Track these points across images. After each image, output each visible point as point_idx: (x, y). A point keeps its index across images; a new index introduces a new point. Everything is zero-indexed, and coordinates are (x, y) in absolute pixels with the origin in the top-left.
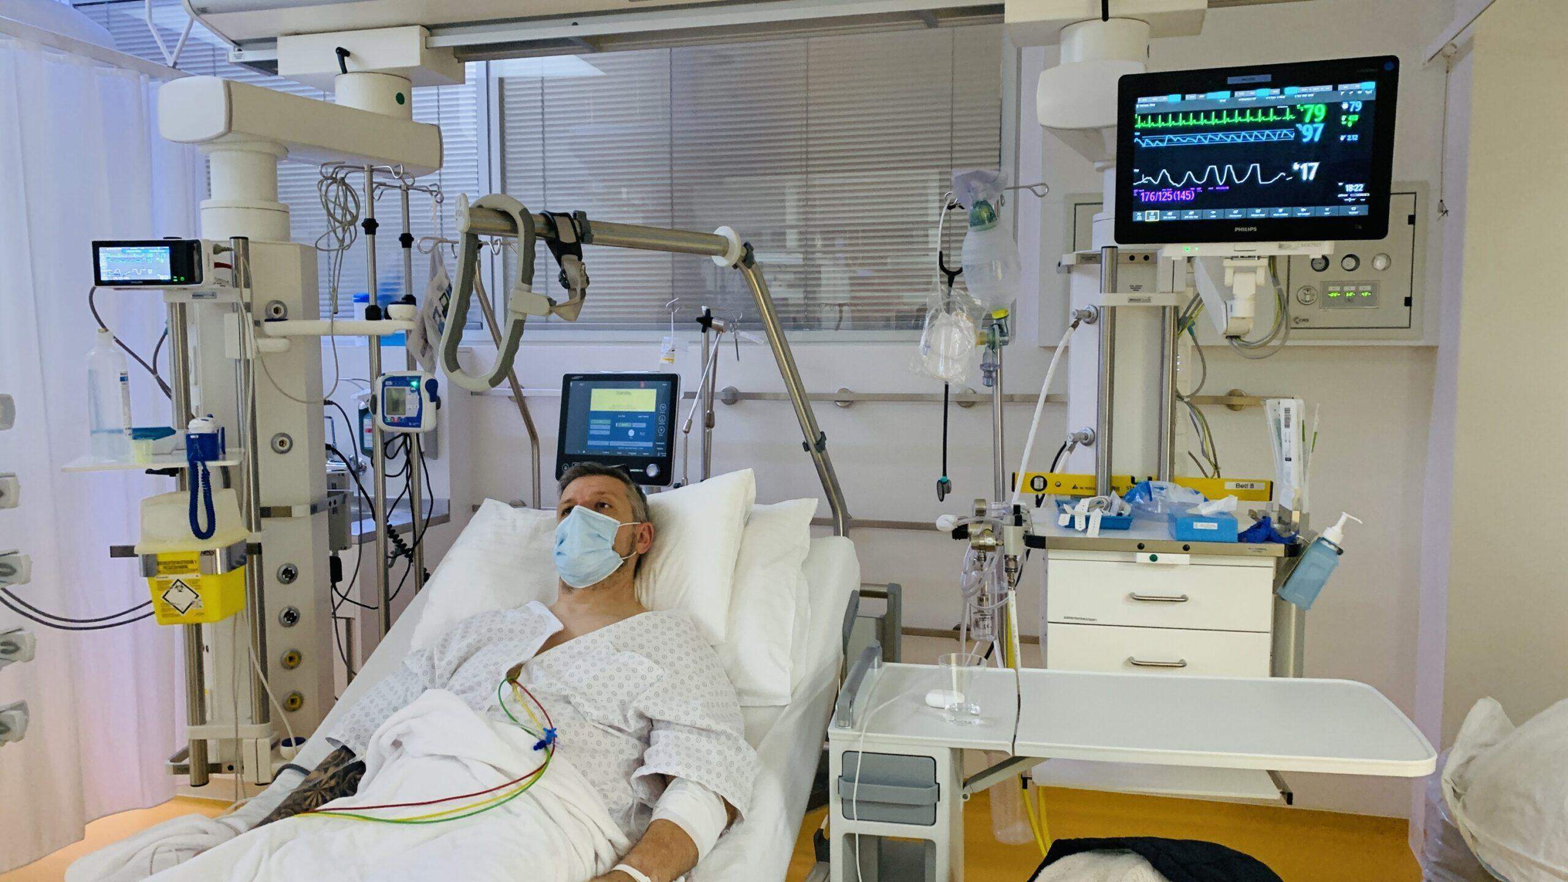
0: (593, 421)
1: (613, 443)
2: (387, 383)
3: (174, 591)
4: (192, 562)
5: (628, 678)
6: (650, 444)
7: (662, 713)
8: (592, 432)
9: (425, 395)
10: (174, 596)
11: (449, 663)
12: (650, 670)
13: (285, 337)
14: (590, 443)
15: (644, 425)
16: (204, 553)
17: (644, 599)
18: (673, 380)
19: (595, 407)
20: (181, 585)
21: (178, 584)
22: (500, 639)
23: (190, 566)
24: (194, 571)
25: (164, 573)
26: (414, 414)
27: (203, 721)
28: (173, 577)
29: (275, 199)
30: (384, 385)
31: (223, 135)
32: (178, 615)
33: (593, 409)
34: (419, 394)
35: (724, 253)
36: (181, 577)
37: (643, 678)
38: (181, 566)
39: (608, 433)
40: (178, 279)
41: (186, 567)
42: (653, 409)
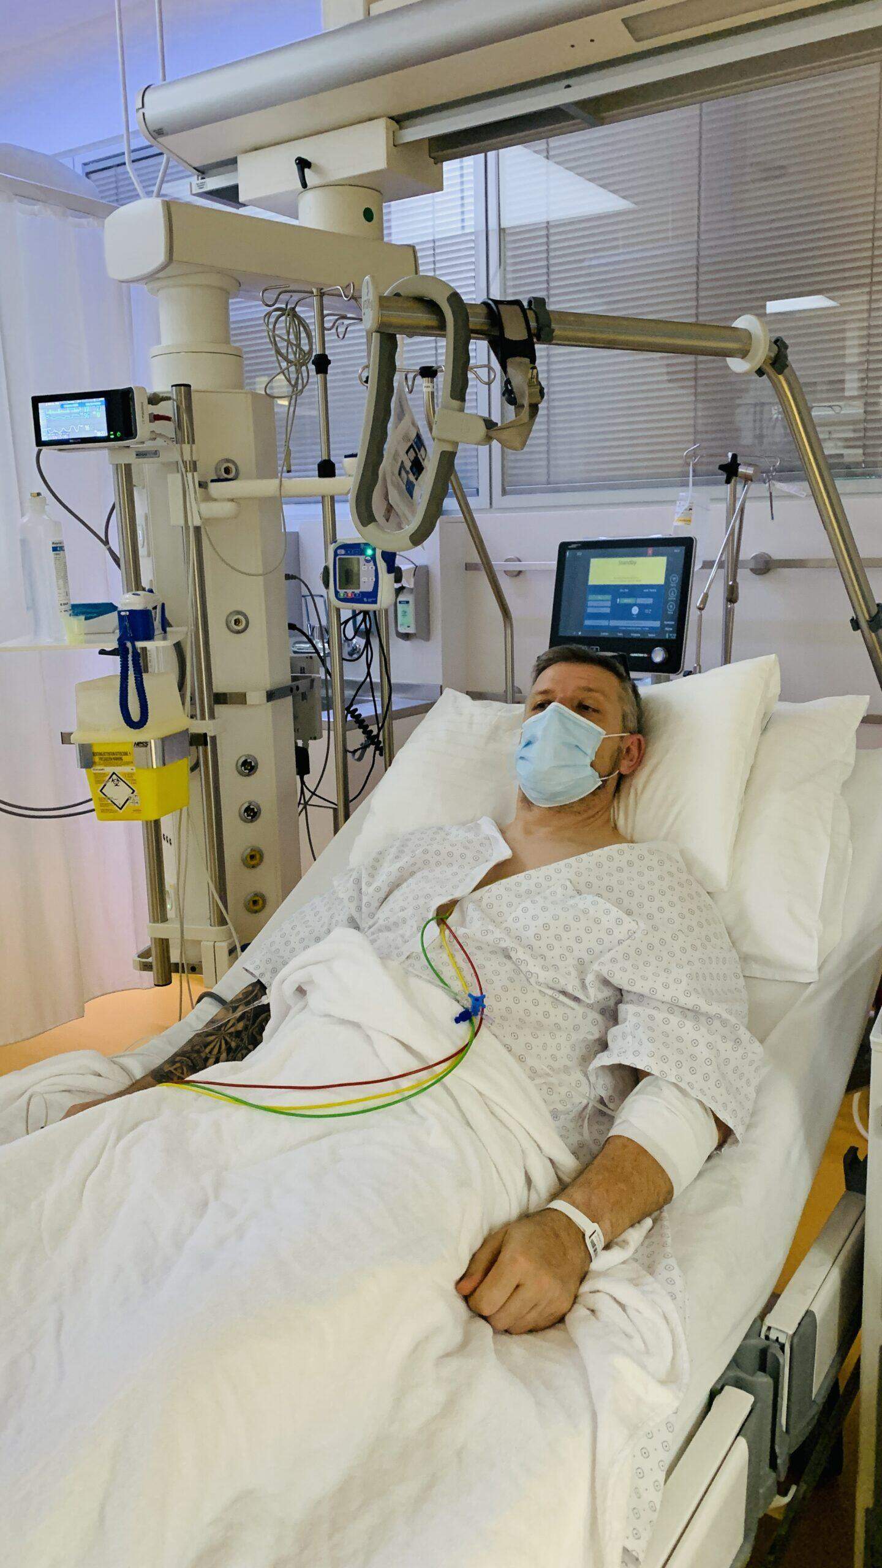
0: (591, 597)
1: (614, 623)
2: (339, 552)
3: (110, 784)
4: (126, 754)
5: (588, 930)
6: (657, 624)
7: (632, 982)
8: (589, 610)
9: (382, 565)
10: (111, 789)
11: (378, 889)
12: (619, 922)
13: (232, 500)
14: (588, 622)
15: (650, 601)
16: (138, 744)
17: (621, 823)
18: (687, 544)
19: (594, 579)
20: (116, 779)
21: (114, 777)
22: (438, 864)
23: (125, 758)
24: (128, 763)
25: (100, 764)
26: (370, 589)
27: (164, 919)
28: (109, 770)
29: (227, 341)
30: (336, 554)
31: (163, 268)
32: (116, 811)
33: (590, 583)
34: (375, 564)
35: (744, 354)
36: (118, 770)
37: (609, 932)
38: (116, 758)
39: (608, 610)
40: (115, 434)
41: (121, 759)
42: (662, 581)
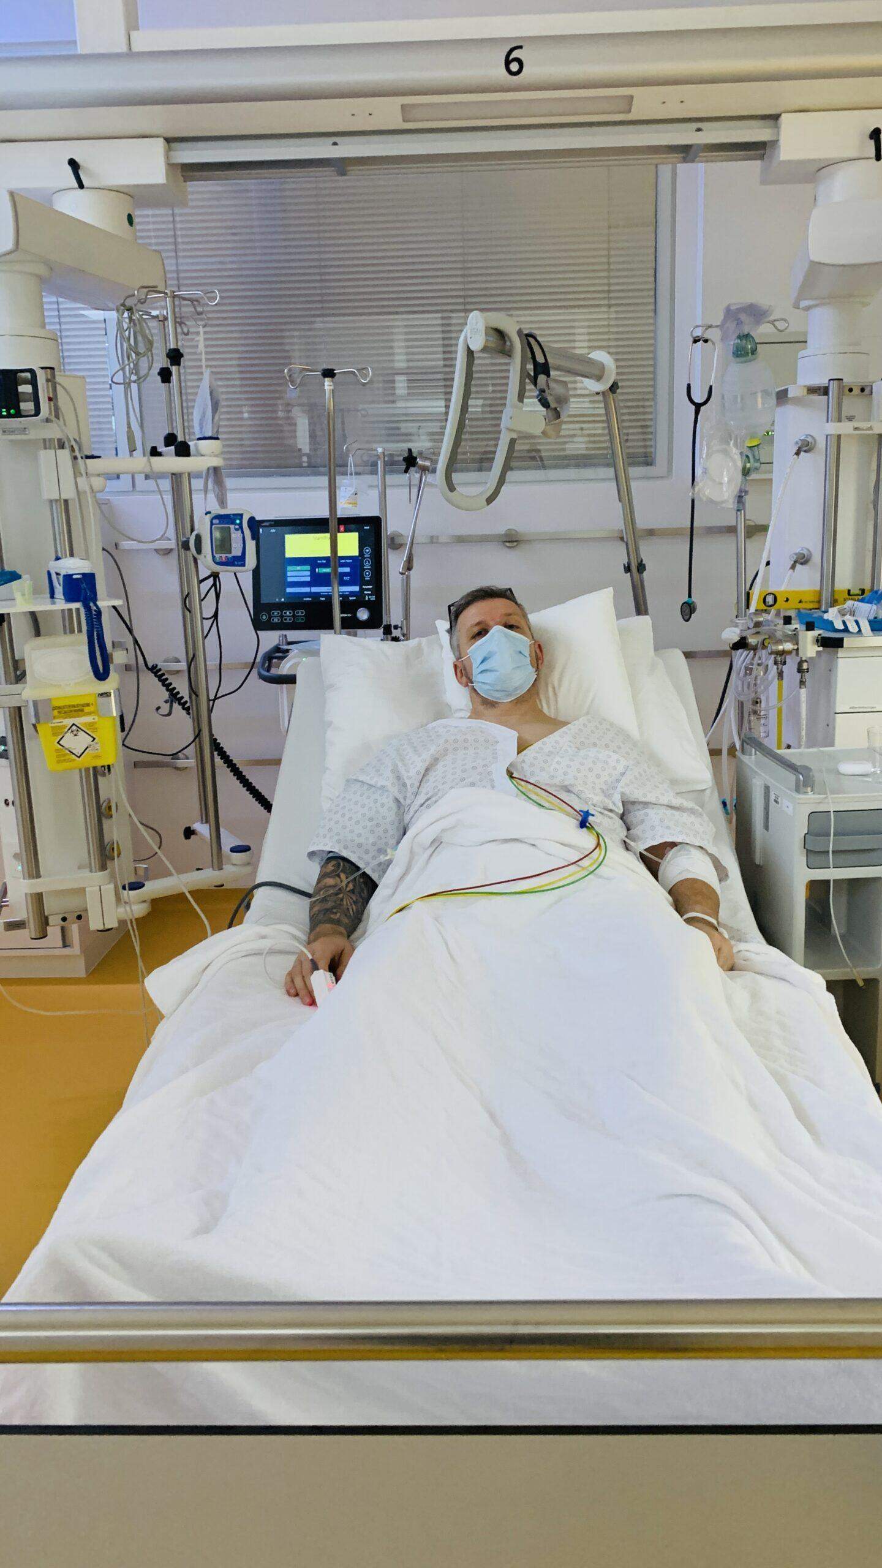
0: (289, 568)
1: (315, 589)
2: (214, 521)
3: (69, 736)
4: (88, 705)
5: (604, 770)
6: (356, 589)
8: (290, 579)
9: (248, 533)
10: (69, 741)
12: (618, 761)
14: (289, 590)
15: (347, 570)
16: (102, 695)
18: (375, 523)
19: (290, 553)
20: (75, 729)
21: (74, 728)
23: (87, 709)
24: (90, 713)
25: (59, 718)
26: (239, 554)
27: (38, 876)
28: (68, 722)
29: (43, 326)
30: (212, 524)
31: (9, 253)
32: (74, 760)
33: (287, 556)
34: (243, 532)
35: (599, 378)
36: (78, 721)
37: (615, 768)
38: (78, 710)
39: (308, 579)
40: (8, 411)
41: (82, 710)
42: (356, 553)
